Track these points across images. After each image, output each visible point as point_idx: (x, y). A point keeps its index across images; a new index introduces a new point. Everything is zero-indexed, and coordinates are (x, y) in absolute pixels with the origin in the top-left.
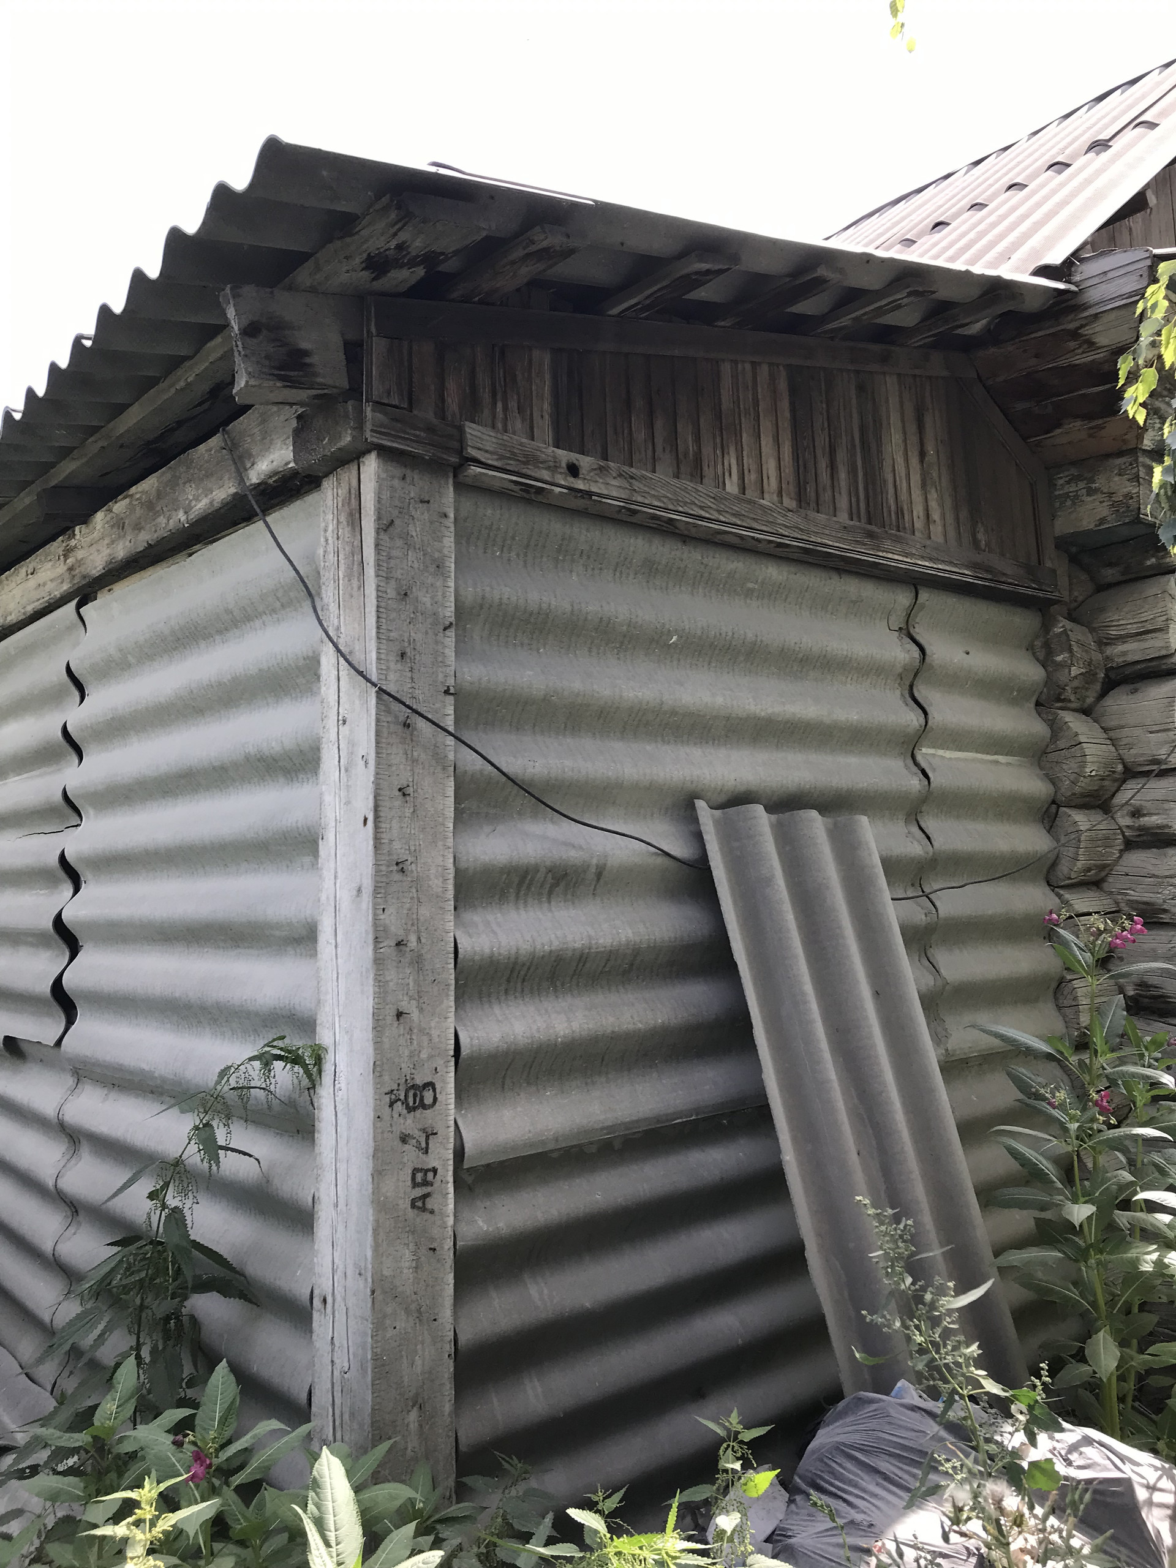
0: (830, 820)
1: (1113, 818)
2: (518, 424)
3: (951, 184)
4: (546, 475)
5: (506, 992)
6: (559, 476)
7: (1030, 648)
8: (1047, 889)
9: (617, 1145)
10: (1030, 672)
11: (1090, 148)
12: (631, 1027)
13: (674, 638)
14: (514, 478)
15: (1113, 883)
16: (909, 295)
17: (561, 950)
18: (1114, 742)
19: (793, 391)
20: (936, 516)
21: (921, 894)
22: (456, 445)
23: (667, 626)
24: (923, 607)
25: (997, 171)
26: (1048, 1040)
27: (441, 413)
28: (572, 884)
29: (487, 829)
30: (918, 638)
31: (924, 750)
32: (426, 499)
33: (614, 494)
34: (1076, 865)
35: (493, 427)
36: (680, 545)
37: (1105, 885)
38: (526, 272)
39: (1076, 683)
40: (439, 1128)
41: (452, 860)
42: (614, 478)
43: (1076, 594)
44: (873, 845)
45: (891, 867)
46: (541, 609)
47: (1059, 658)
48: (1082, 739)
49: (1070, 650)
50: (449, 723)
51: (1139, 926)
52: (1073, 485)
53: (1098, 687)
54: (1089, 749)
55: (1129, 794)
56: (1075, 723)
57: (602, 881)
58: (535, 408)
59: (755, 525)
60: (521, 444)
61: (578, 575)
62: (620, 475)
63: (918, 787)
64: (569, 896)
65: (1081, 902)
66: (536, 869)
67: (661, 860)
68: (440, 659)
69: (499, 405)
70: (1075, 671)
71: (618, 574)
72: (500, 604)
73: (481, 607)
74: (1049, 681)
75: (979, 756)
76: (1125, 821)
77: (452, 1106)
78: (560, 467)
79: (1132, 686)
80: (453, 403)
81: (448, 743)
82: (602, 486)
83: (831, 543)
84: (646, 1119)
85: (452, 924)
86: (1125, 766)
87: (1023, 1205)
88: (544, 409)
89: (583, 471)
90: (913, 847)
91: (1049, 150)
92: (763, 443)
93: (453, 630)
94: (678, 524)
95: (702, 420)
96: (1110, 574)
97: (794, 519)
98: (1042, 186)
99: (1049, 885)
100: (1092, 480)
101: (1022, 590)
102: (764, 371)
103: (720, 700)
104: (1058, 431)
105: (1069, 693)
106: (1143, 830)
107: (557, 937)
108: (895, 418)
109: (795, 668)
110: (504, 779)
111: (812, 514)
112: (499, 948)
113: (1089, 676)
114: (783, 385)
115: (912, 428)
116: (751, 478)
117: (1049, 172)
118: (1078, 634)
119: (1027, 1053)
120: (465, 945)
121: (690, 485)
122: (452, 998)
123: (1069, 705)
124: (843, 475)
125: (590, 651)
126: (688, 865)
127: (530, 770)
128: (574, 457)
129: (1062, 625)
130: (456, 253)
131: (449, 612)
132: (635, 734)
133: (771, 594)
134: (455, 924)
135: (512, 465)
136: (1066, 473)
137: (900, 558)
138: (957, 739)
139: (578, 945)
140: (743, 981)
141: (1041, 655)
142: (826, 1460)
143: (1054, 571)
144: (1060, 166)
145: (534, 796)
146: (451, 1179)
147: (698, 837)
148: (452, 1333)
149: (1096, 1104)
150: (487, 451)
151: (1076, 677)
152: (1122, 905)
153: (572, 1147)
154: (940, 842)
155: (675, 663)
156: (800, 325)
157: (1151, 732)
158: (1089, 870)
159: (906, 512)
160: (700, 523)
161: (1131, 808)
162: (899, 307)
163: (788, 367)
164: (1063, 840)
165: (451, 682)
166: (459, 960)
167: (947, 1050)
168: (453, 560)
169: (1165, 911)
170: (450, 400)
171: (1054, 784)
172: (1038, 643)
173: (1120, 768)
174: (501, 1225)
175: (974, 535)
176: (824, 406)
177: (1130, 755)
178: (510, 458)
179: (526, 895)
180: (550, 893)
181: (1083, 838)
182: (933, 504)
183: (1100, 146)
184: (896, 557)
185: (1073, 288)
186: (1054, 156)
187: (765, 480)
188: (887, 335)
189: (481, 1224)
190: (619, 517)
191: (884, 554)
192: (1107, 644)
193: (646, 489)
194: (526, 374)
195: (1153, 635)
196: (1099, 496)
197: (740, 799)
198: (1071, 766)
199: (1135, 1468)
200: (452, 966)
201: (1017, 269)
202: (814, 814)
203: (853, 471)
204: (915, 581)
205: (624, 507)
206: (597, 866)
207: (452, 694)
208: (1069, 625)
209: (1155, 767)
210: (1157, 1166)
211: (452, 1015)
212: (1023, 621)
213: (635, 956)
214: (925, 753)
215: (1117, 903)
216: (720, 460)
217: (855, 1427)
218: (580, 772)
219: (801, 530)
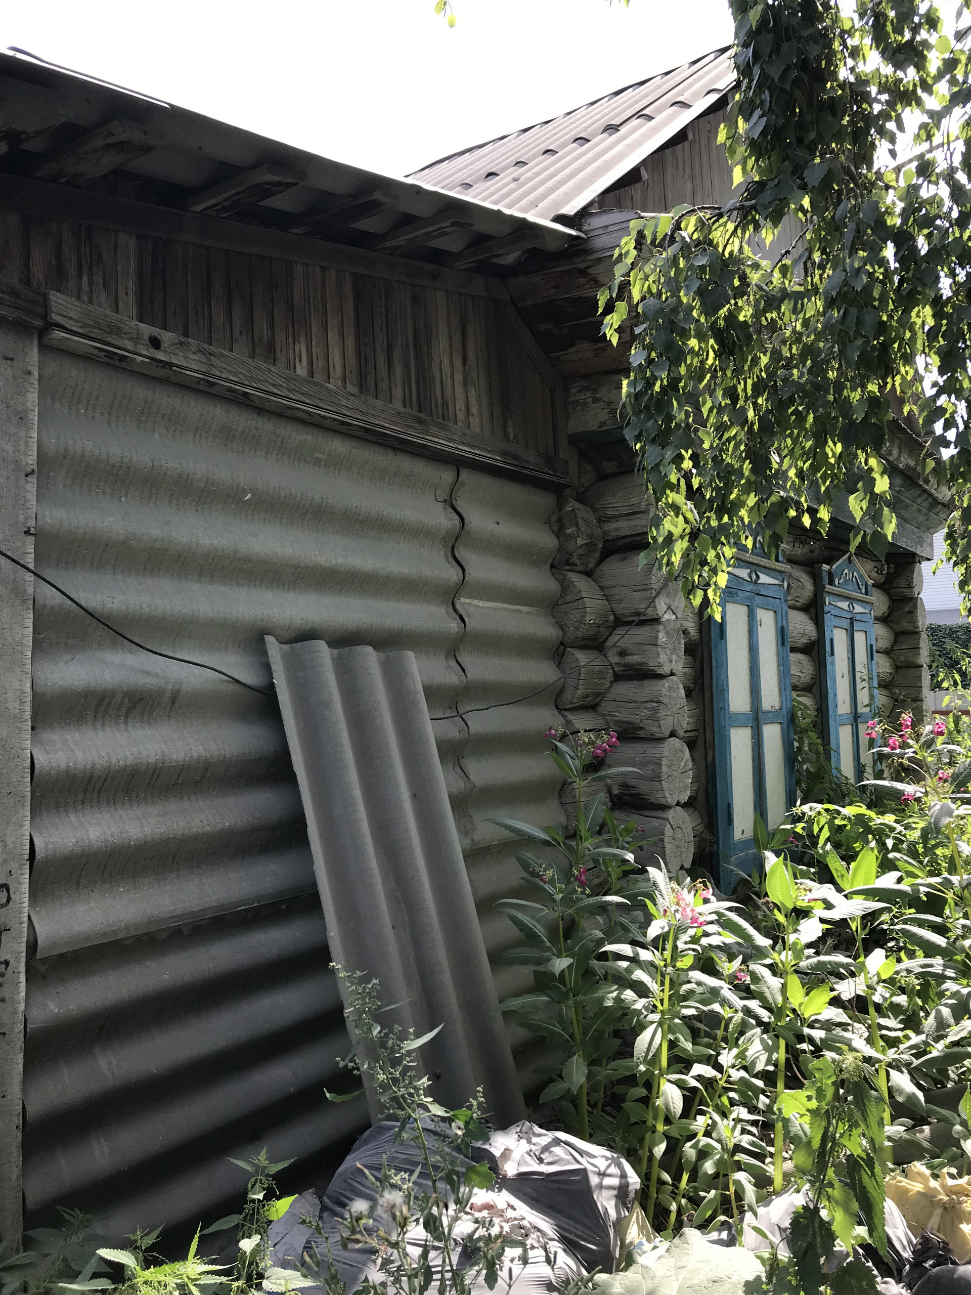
0: (381, 655)
1: (605, 655)
2: (103, 297)
3: (504, 144)
4: (129, 345)
5: (83, 802)
6: (142, 347)
7: (547, 522)
8: (556, 712)
9: (186, 931)
10: (546, 540)
11: (605, 130)
12: (200, 830)
13: (249, 496)
14: (98, 345)
15: (605, 707)
16: (453, 224)
17: (136, 764)
18: (608, 598)
19: (357, 295)
20: (474, 410)
21: (456, 714)
22: (41, 310)
23: (242, 485)
24: (463, 483)
25: (538, 139)
26: (545, 830)
27: (27, 280)
28: (148, 707)
29: (66, 657)
30: (459, 509)
31: (462, 600)
32: (11, 356)
33: (194, 367)
34: (577, 692)
35: (79, 298)
36: (255, 415)
37: (599, 709)
38: (109, 161)
39: (580, 551)
40: (14, 926)
41: (29, 685)
42: (194, 353)
43: (583, 481)
44: (417, 676)
45: (433, 693)
46: (123, 462)
47: (569, 531)
48: (584, 594)
49: (577, 526)
50: (30, 561)
51: (614, 739)
52: (583, 393)
53: (597, 555)
54: (588, 602)
55: (617, 638)
56: (580, 583)
57: (177, 704)
58: (120, 287)
59: (321, 405)
60: (106, 316)
61: (160, 435)
62: (200, 351)
63: (456, 629)
64: (146, 718)
65: (581, 722)
66: (113, 693)
67: (231, 687)
68: (21, 502)
69: (85, 279)
70: (580, 541)
71: (198, 437)
72: (83, 456)
73: (64, 457)
74: (561, 548)
75: (506, 606)
76: (614, 659)
77: (26, 904)
78: (142, 339)
79: (622, 555)
80: (38, 270)
81: (28, 578)
82: (182, 359)
83: (386, 425)
84: (212, 908)
85: (29, 742)
86: (615, 617)
87: (524, 961)
88: (129, 286)
89: (164, 345)
90: (450, 677)
91: (576, 128)
92: (330, 336)
93: (35, 476)
94: (252, 397)
95: (276, 312)
96: (609, 467)
97: (355, 402)
98: (568, 154)
99: (557, 708)
100: (596, 391)
101: (542, 476)
102: (332, 275)
103: (289, 551)
104: (572, 350)
105: (575, 559)
106: (628, 666)
107: (132, 754)
108: (442, 327)
109: (357, 527)
110: (83, 613)
111: (372, 400)
112: (75, 763)
113: (590, 546)
114: (348, 290)
115: (457, 337)
116: (319, 364)
117: (574, 144)
118: (583, 512)
119: (530, 840)
120: (41, 759)
121: (264, 365)
122: (28, 808)
123: (576, 568)
124: (398, 369)
125: (170, 503)
126: (257, 691)
127: (109, 605)
128: (156, 331)
129: (571, 505)
130: (38, 133)
131: (31, 459)
132: (211, 577)
133: (335, 464)
134: (31, 744)
135: (96, 333)
136: (578, 384)
137: (445, 442)
138: (489, 592)
139: (152, 760)
140: (301, 788)
141: (556, 528)
142: (349, 1181)
143: (566, 462)
144: (582, 140)
145: (111, 629)
146: (22, 969)
147: (267, 668)
148: (21, 1106)
149: (577, 879)
150: (71, 318)
151: (580, 546)
152: (611, 724)
153: (144, 934)
154: (472, 674)
155: (249, 517)
156: (365, 240)
157: (634, 591)
158: (587, 697)
159: (450, 405)
160: (272, 398)
161: (619, 650)
162: (445, 234)
163: (353, 274)
164: (568, 672)
165: (32, 523)
166: (35, 774)
167: (473, 840)
168: (36, 413)
169: (642, 728)
170: (35, 269)
171: (562, 629)
172: (554, 518)
173: (612, 618)
174: (71, 1007)
175: (505, 427)
176: (384, 310)
177: (620, 608)
178: (95, 328)
179: (103, 717)
180: (127, 716)
181: (582, 672)
182: (473, 401)
183: (612, 128)
184: (441, 441)
185: (583, 235)
186: (580, 133)
187: (331, 366)
188: (438, 257)
189: (53, 1007)
190: (197, 387)
191: (431, 438)
192: (605, 521)
193: (223, 365)
194: (112, 254)
195: (638, 516)
196: (602, 404)
197: (305, 635)
198: (575, 616)
199: (591, 1160)
200: (29, 779)
201: (542, 216)
202: (369, 649)
203: (406, 366)
204: (458, 463)
205: (203, 379)
206: (172, 692)
207: (32, 534)
208: (577, 505)
209: (634, 618)
210: (621, 924)
211: (27, 823)
212: (543, 500)
213: (207, 769)
214: (463, 602)
215: (608, 723)
216: (291, 346)
217: (374, 1151)
218: (157, 608)
219: (361, 411)
